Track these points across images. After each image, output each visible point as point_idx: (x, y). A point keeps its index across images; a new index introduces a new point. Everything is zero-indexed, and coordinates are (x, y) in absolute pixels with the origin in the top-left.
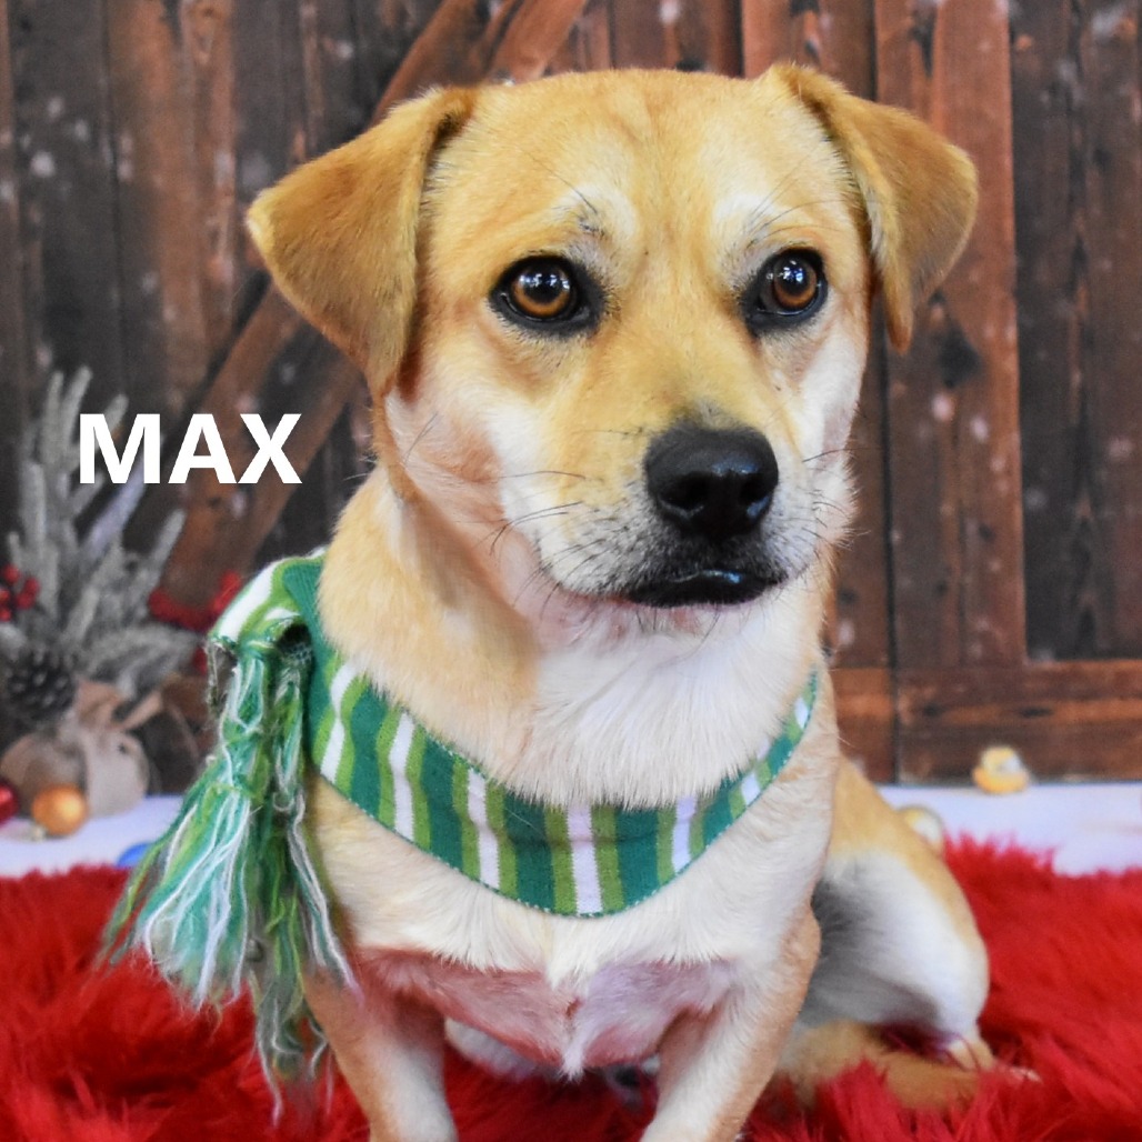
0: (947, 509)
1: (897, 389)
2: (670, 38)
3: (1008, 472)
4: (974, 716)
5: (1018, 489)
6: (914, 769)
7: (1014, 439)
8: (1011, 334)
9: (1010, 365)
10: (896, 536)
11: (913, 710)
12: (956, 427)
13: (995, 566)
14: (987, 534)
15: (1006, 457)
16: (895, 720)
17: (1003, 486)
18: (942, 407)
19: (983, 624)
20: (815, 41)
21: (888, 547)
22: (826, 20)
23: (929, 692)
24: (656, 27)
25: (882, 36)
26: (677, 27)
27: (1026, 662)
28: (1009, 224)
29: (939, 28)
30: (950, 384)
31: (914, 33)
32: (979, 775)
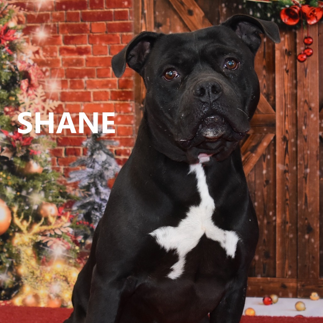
0: (307, 253)
1: (299, 233)
2: (264, 176)
3: (317, 247)
4: (310, 287)
5: (319, 250)
6: (300, 295)
7: (318, 242)
8: (318, 225)
9: (318, 230)
10: (298, 257)
11: (300, 286)
12: (309, 239)
13: (315, 263)
14: (313, 257)
15: (317, 245)
16: (297, 288)
17: (316, 250)
18: (307, 237)
19: (312, 272)
20: (288, 178)
21: (297, 259)
22: (290, 174)
23: (303, 283)
24: (262, 174)
25: (299, 177)
26: (266, 174)
27: (319, 278)
28: (318, 208)
29: (308, 176)
30: (308, 233)
31: (304, 177)
32: (311, 297)
